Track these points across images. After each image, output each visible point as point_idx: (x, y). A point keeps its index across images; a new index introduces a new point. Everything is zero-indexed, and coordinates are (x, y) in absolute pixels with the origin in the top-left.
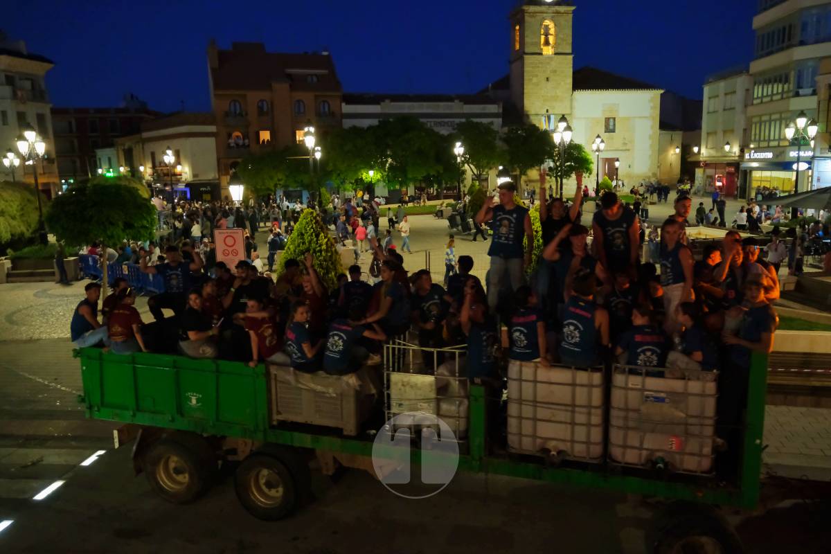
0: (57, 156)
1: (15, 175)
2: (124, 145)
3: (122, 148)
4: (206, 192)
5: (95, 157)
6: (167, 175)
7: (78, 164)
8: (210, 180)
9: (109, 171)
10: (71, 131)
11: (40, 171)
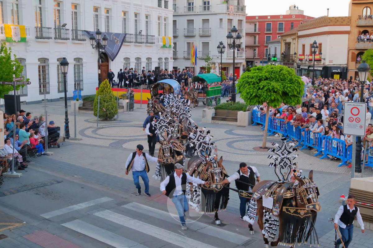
0: (246, 46)
1: (222, 58)
2: (286, 40)
3: (285, 42)
4: (337, 73)
5: (267, 46)
6: (311, 60)
7: (257, 51)
8: (340, 65)
9: (274, 57)
10: (255, 30)
11: (236, 56)
